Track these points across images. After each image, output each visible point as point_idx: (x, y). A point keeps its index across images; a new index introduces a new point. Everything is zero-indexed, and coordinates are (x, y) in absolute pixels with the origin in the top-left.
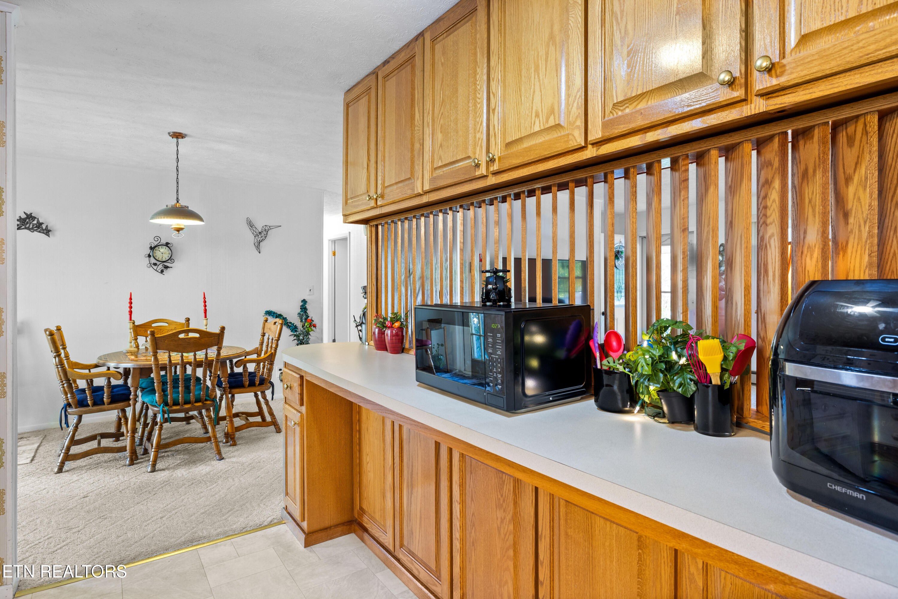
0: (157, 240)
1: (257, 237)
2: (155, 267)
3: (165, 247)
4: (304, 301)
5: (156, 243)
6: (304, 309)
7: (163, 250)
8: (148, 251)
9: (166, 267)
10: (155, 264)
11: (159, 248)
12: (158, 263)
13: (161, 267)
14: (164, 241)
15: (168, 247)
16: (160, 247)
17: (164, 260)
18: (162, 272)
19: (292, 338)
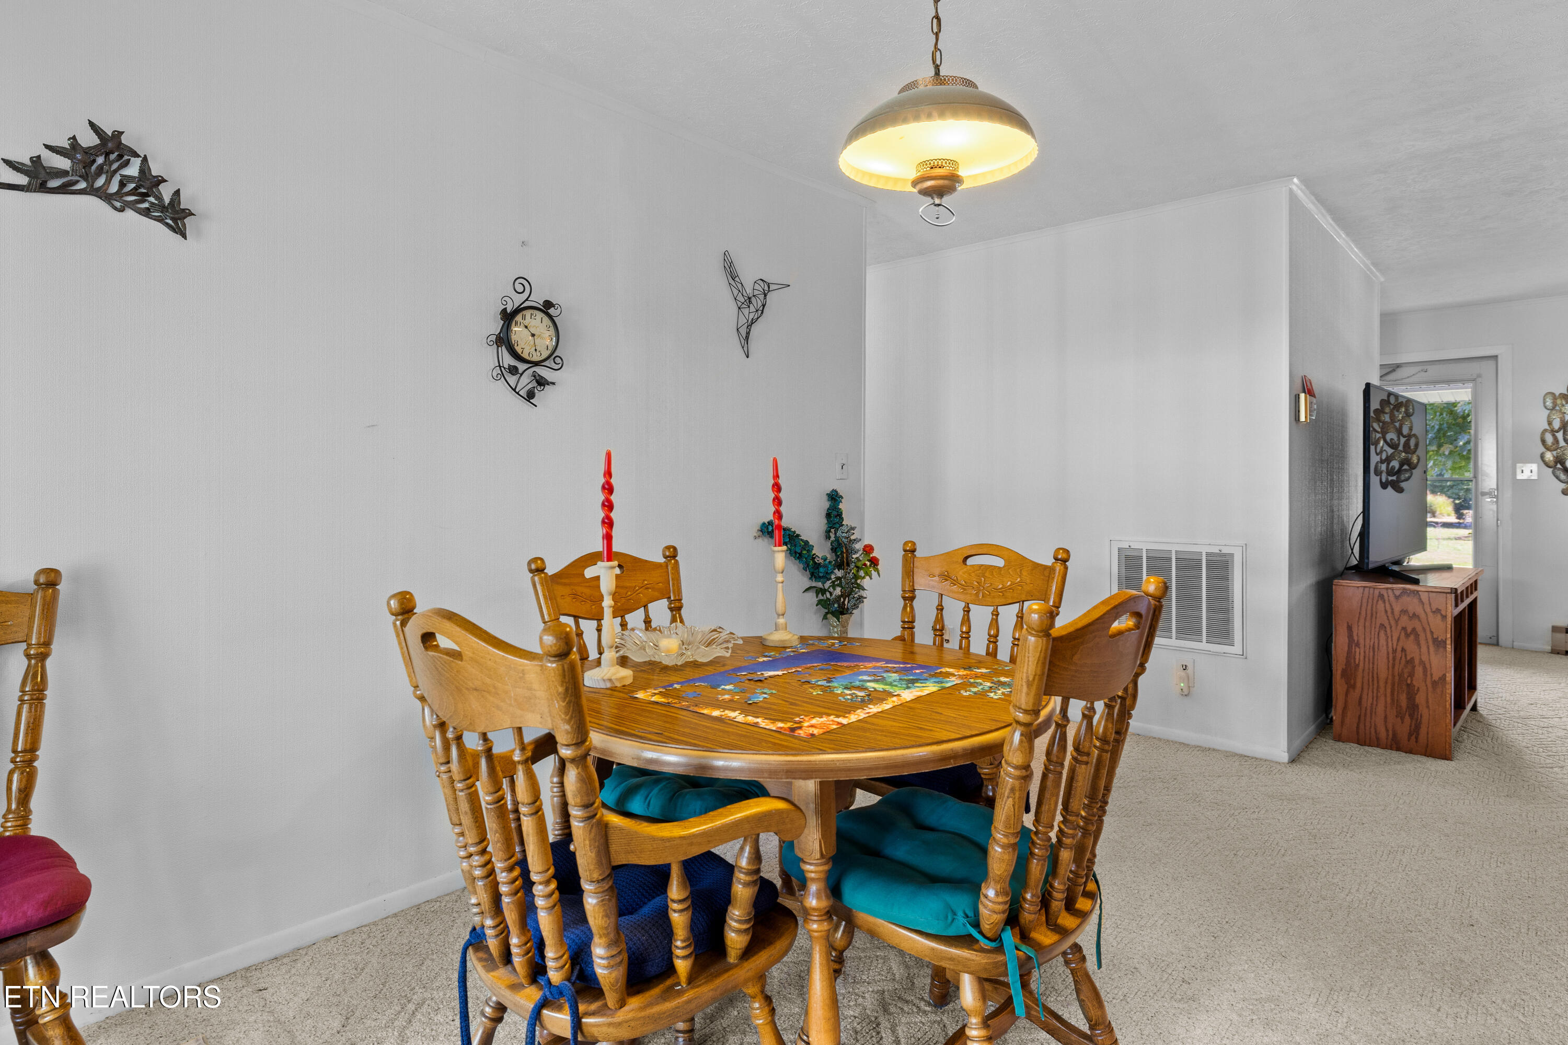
0: (520, 289)
1: (746, 311)
2: (512, 380)
3: (540, 315)
4: (834, 497)
5: (518, 300)
6: (834, 516)
7: (537, 322)
8: (495, 326)
9: (542, 382)
10: (513, 370)
11: (524, 318)
12: (522, 367)
13: (525, 382)
14: (538, 298)
15: (550, 317)
16: (528, 313)
17: (536, 358)
18: (530, 395)
19: (812, 598)
